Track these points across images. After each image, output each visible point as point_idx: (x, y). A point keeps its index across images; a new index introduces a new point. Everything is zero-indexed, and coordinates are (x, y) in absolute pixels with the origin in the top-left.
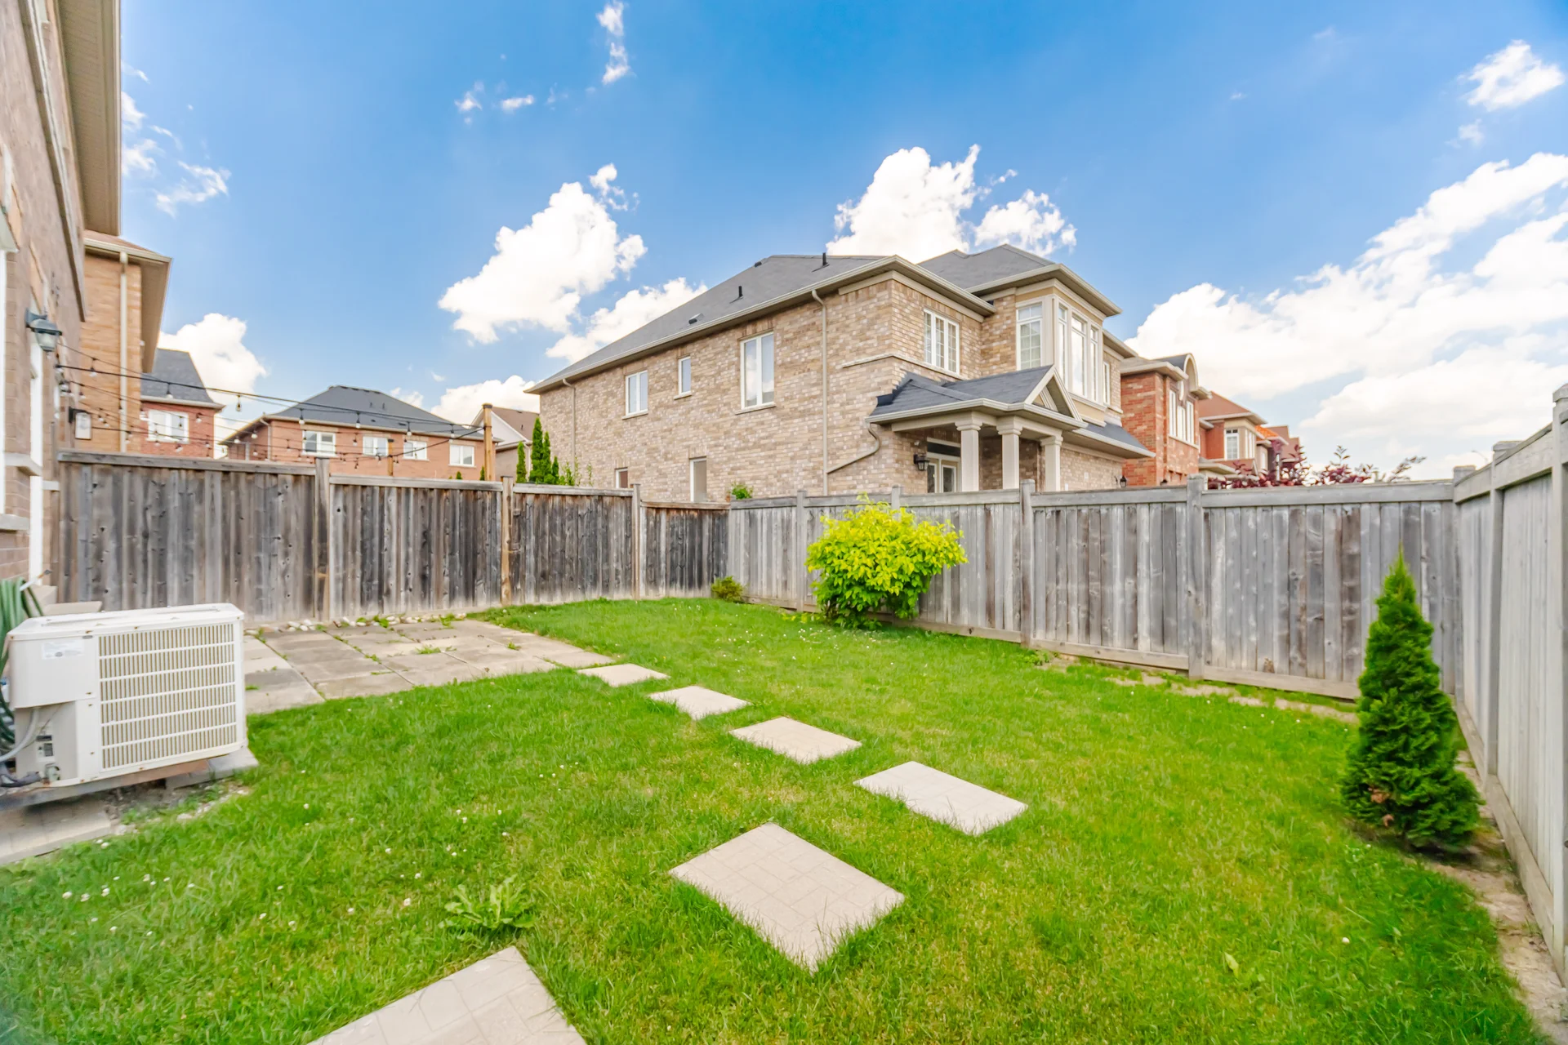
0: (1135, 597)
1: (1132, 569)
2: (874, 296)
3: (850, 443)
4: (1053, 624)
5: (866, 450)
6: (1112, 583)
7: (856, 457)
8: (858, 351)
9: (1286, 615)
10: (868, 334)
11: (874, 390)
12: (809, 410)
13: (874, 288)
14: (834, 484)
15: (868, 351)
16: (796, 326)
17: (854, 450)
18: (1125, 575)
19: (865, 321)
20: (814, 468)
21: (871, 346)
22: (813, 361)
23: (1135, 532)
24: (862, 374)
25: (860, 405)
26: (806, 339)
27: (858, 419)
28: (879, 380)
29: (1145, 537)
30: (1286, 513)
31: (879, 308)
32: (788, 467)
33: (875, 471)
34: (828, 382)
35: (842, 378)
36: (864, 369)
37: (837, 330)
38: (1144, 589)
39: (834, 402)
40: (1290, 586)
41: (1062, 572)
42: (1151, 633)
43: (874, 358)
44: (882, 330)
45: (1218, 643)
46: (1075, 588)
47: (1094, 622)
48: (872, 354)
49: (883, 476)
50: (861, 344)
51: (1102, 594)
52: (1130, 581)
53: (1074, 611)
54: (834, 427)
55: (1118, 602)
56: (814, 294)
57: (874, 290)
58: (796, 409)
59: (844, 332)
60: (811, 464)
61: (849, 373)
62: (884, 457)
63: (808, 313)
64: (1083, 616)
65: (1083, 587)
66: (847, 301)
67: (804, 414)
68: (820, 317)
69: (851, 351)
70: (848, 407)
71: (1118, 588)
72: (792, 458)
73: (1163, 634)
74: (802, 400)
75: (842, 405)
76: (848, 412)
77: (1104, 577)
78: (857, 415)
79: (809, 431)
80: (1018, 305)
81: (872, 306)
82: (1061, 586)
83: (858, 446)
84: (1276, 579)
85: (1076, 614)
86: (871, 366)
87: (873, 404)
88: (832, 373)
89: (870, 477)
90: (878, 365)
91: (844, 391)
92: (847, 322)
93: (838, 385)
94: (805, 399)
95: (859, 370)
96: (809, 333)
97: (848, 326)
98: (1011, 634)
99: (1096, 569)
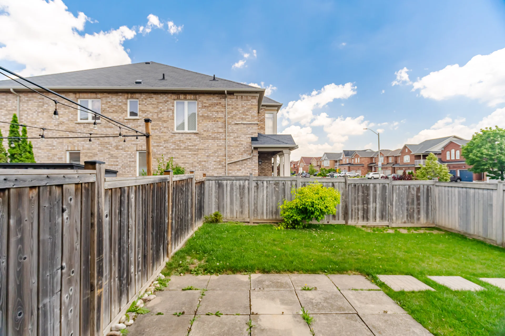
0: (376, 208)
1: (375, 201)
2: (250, 100)
3: (239, 153)
4: (354, 217)
5: (245, 156)
6: (370, 205)
7: (241, 159)
8: (242, 119)
9: (407, 210)
10: (247, 113)
11: (249, 134)
12: (218, 137)
13: (250, 97)
14: (230, 168)
15: (247, 120)
16: (210, 102)
17: (241, 156)
18: (373, 202)
19: (246, 108)
20: (220, 161)
21: (249, 118)
22: (219, 118)
23: (376, 191)
24: (244, 128)
25: (243, 139)
26: (216, 108)
27: (242, 144)
28: (251, 131)
29: (378, 192)
30: (408, 186)
31: (252, 105)
32: (206, 160)
33: (250, 164)
34: (228, 128)
35: (235, 127)
36: (245, 126)
37: (232, 108)
38: (378, 206)
39: (231, 136)
40: (408, 203)
41: (356, 202)
42: (380, 217)
43: (249, 123)
44: (253, 113)
45: (394, 218)
46: (360, 206)
47: (365, 216)
48: (249, 121)
49: (254, 166)
50: (244, 116)
51: (367, 207)
52: (374, 204)
53: (360, 213)
54: (231, 146)
55: (372, 209)
56: (226, 92)
57: (250, 98)
58: (210, 136)
59: (235, 110)
60: (219, 160)
61: (237, 127)
62: (254, 160)
63: (217, 98)
64: (362, 214)
65: (362, 206)
66: (237, 98)
67: (214, 139)
68: (222, 101)
69: (239, 118)
70: (237, 139)
71: (371, 206)
72: (207, 156)
73: (382, 217)
74: (212, 133)
75: (234, 138)
76: (237, 141)
77: (368, 203)
78: (242, 143)
79: (218, 146)
80: (266, 112)
81: (249, 103)
82: (356, 206)
83: (242, 154)
84: (405, 202)
86: (248, 125)
87: (250, 140)
88: (229, 124)
89: (247, 166)
90: (251, 126)
91: (236, 133)
92: (237, 107)
93: (232, 130)
94: (215, 133)
95: (243, 126)
96: (218, 106)
97: (237, 108)
98: (342, 222)
99: (366, 201)
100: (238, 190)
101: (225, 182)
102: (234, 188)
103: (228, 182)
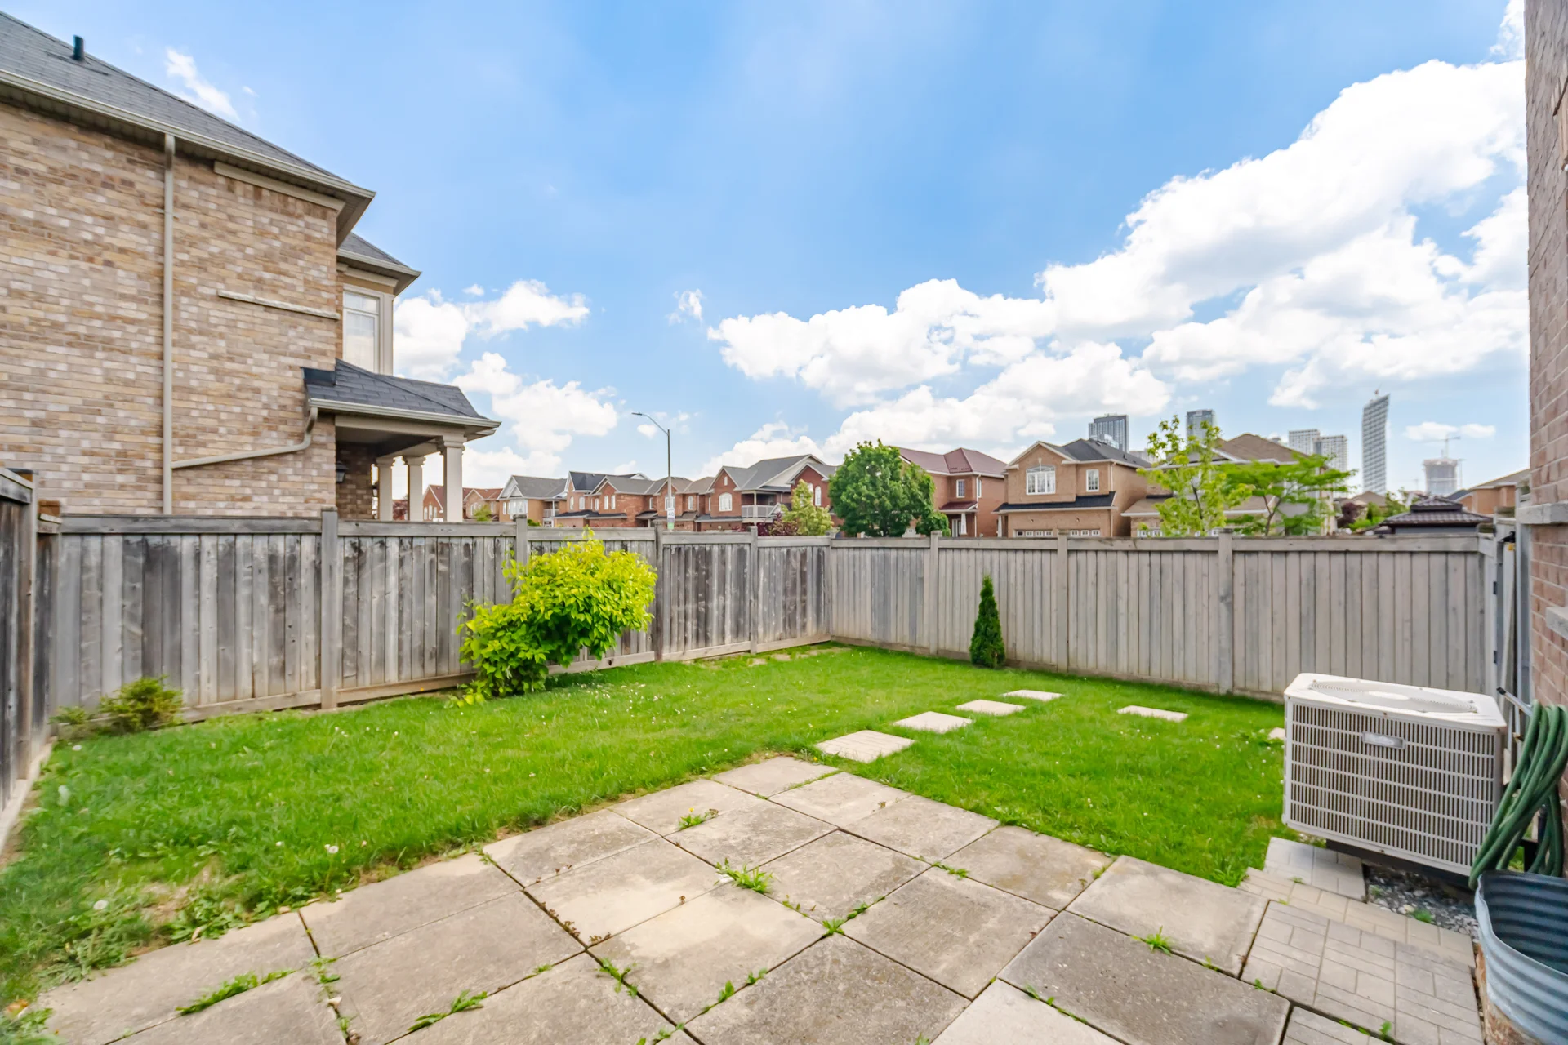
0: (724, 608)
1: (722, 591)
2: (299, 217)
3: (236, 426)
4: (675, 639)
5: (273, 443)
6: (712, 601)
7: (248, 451)
8: (259, 283)
9: (785, 607)
10: (283, 266)
11: (292, 355)
12: (110, 341)
13: (299, 204)
14: (191, 490)
15: (282, 292)
16: (62, 161)
17: (250, 439)
18: (719, 594)
19: (277, 244)
20: (122, 454)
21: (293, 288)
22: (122, 251)
23: (724, 564)
24: (266, 323)
25: (264, 370)
26: (102, 200)
27: (257, 391)
28: (303, 343)
29: (730, 567)
30: (785, 551)
31: (308, 238)
32: (24, 440)
33: (299, 478)
34: (176, 307)
35: (218, 314)
36: (274, 317)
37: (203, 226)
38: (728, 602)
39: (193, 347)
40: (785, 591)
41: (682, 597)
42: (732, 632)
43: (291, 306)
44: (314, 273)
45: (760, 630)
46: (691, 607)
47: (701, 631)
48: (293, 301)
49: (314, 487)
50: (267, 276)
51: (706, 608)
52: (721, 597)
53: (689, 624)
54: (192, 391)
55: (715, 613)
56: (170, 141)
57: (300, 208)
58: (56, 326)
59: (220, 237)
60: (117, 446)
61: (231, 311)
62: (316, 460)
63: (109, 154)
64: (694, 628)
65: (695, 606)
66: (231, 190)
67: (86, 343)
68: (145, 179)
69: (240, 276)
70: (229, 365)
71: (715, 603)
72: (35, 423)
73: (738, 631)
74: (72, 313)
75: (214, 357)
76: (232, 373)
77: (707, 598)
78: (256, 384)
79: (109, 380)
81: (291, 228)
82: (682, 608)
83: (255, 433)
84: (780, 589)
85: (691, 625)
86: (288, 316)
87: (298, 380)
88: (184, 293)
89: (282, 485)
90: (304, 321)
91: (221, 336)
92: (231, 225)
93: (203, 319)
94: (98, 317)
95: (259, 313)
96: (111, 194)
97: (234, 233)
98: (646, 655)
99: (703, 593)
100: (263, 579)
101: (186, 545)
102: (243, 568)
103: (208, 543)
